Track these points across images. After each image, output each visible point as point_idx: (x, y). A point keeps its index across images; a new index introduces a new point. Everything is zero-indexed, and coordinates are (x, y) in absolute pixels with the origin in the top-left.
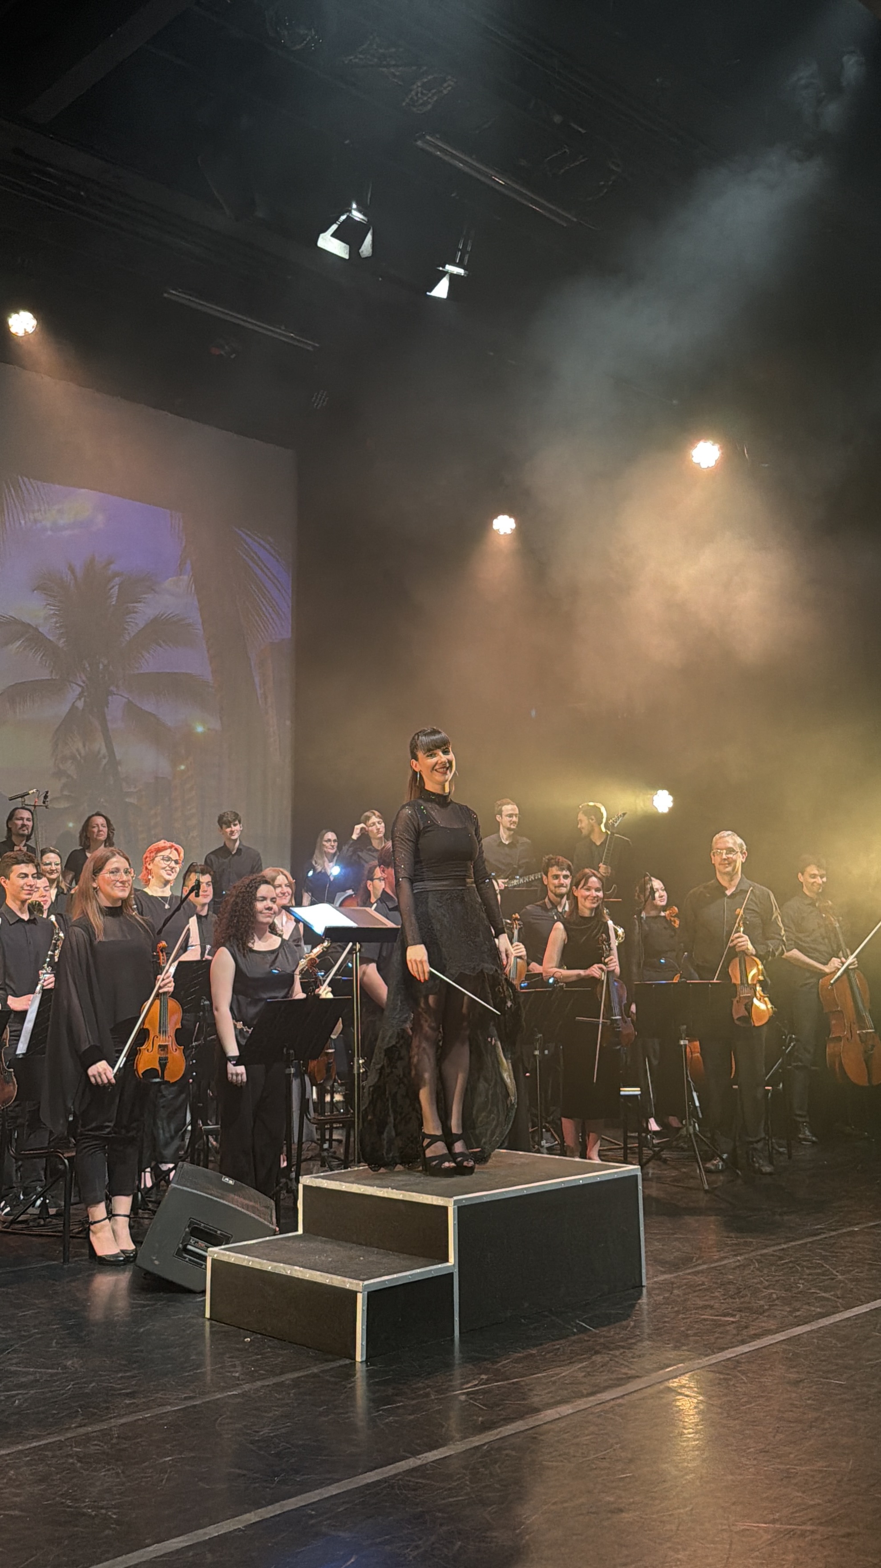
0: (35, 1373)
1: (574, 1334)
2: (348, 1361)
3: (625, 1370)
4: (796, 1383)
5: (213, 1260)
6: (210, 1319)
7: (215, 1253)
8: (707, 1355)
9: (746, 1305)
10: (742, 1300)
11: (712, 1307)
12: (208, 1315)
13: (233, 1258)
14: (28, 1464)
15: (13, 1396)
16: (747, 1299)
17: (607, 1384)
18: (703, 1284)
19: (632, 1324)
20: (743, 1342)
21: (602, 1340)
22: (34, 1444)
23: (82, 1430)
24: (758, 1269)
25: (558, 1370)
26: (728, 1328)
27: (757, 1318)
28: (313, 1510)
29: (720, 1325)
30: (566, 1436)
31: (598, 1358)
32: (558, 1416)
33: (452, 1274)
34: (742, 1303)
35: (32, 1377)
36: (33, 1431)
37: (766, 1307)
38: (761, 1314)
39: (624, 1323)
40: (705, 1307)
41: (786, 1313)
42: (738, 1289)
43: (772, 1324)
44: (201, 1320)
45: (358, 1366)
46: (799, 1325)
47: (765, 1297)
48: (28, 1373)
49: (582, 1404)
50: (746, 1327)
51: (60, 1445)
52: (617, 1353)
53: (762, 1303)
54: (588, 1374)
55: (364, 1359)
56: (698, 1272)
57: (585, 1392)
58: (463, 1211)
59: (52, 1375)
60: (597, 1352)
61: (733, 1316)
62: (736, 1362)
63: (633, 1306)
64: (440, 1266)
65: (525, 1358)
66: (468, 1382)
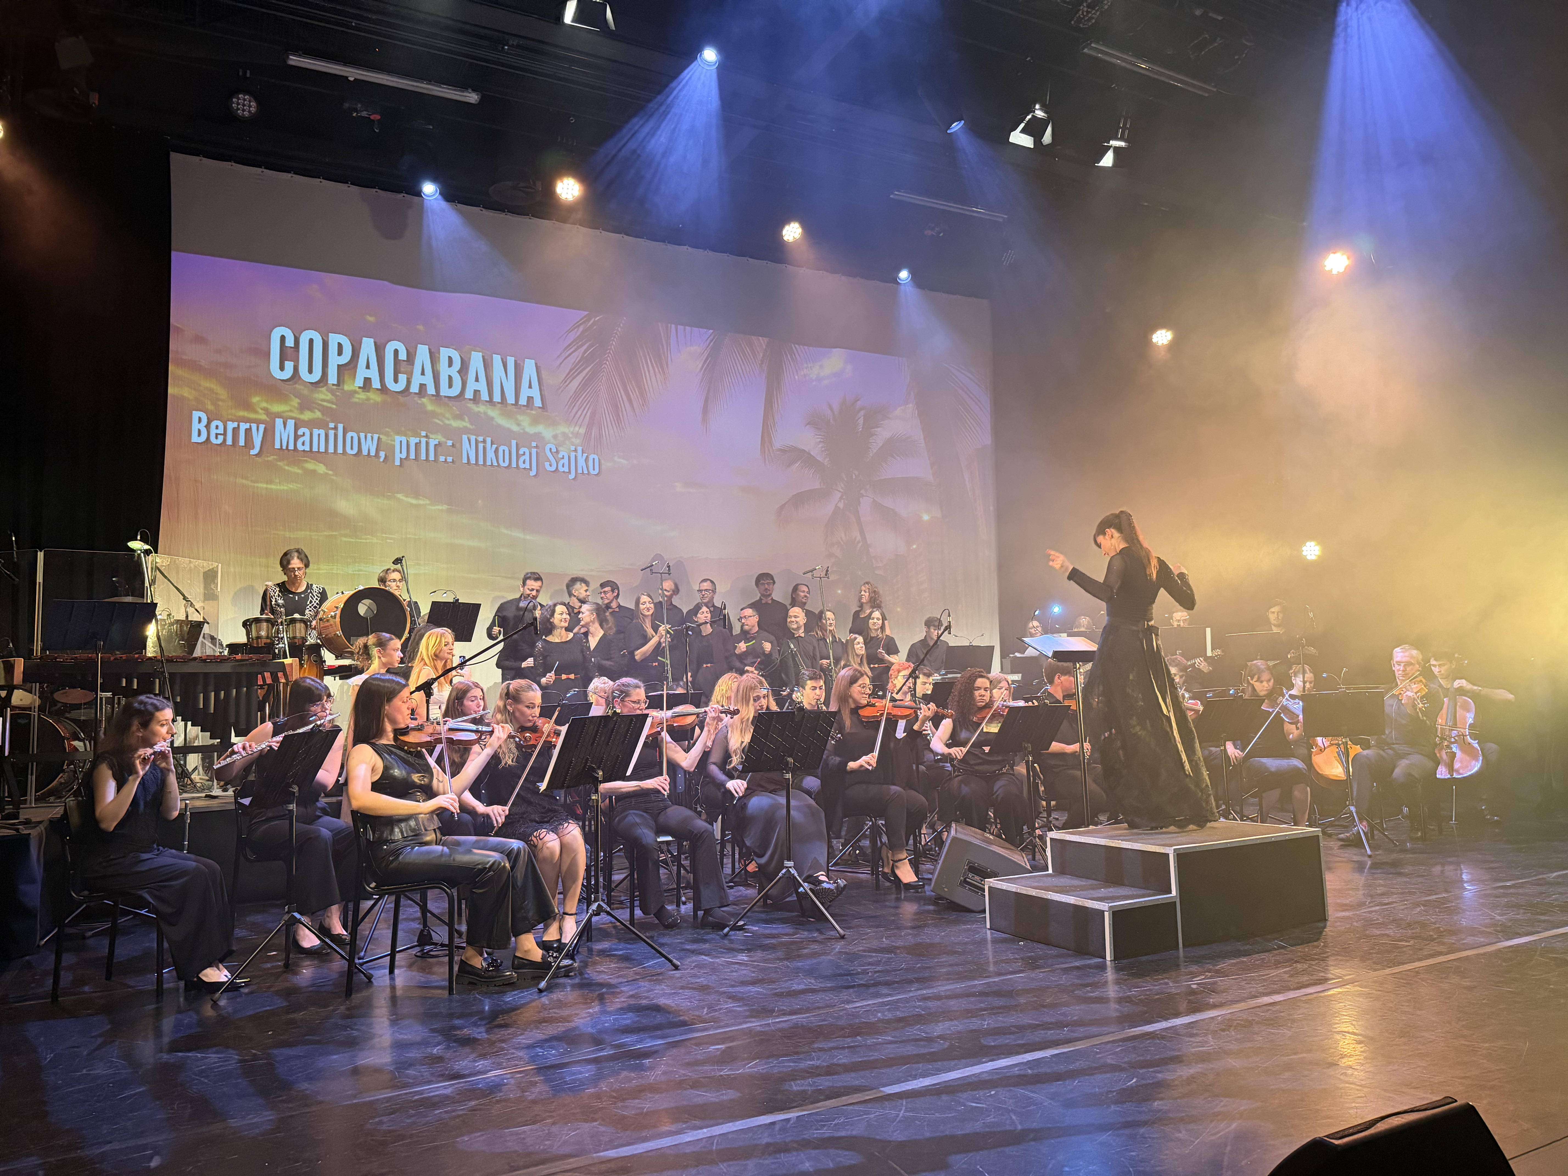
0: (877, 956)
1: (1275, 949)
2: (1100, 960)
3: (1322, 974)
4: (1471, 989)
5: (990, 888)
6: (990, 929)
7: (991, 882)
8: (1390, 967)
9: (1418, 935)
10: (1414, 931)
11: (1388, 936)
12: (988, 926)
13: (1004, 886)
14: (889, 1010)
15: (868, 969)
16: (1418, 930)
17: (1307, 983)
18: (1378, 919)
19: (1322, 944)
20: (1420, 960)
21: (1299, 954)
22: (890, 999)
23: (920, 992)
24: (1424, 911)
25: (1267, 972)
26: (1404, 949)
27: (1428, 944)
28: (1097, 1049)
29: (1398, 948)
30: (1282, 1014)
31: (1299, 966)
32: (1273, 1001)
33: (1175, 902)
34: (1413, 933)
35: (875, 959)
36: (885, 991)
37: (1435, 936)
38: (1432, 941)
39: (1315, 943)
40: (1384, 935)
41: (1453, 941)
42: (1408, 923)
43: (1442, 948)
44: (984, 930)
45: (1108, 963)
46: (1467, 950)
47: (1433, 930)
48: (871, 957)
49: (1292, 994)
50: (1421, 949)
51: (907, 1000)
52: (1314, 963)
53: (1431, 933)
54: (1292, 976)
55: (1113, 959)
56: (1372, 912)
57: (1292, 987)
58: (1181, 856)
59: (889, 958)
60: (1296, 962)
61: (1406, 941)
62: (1416, 972)
63: (1321, 933)
64: (1165, 896)
65: (1237, 963)
66: (1196, 977)
